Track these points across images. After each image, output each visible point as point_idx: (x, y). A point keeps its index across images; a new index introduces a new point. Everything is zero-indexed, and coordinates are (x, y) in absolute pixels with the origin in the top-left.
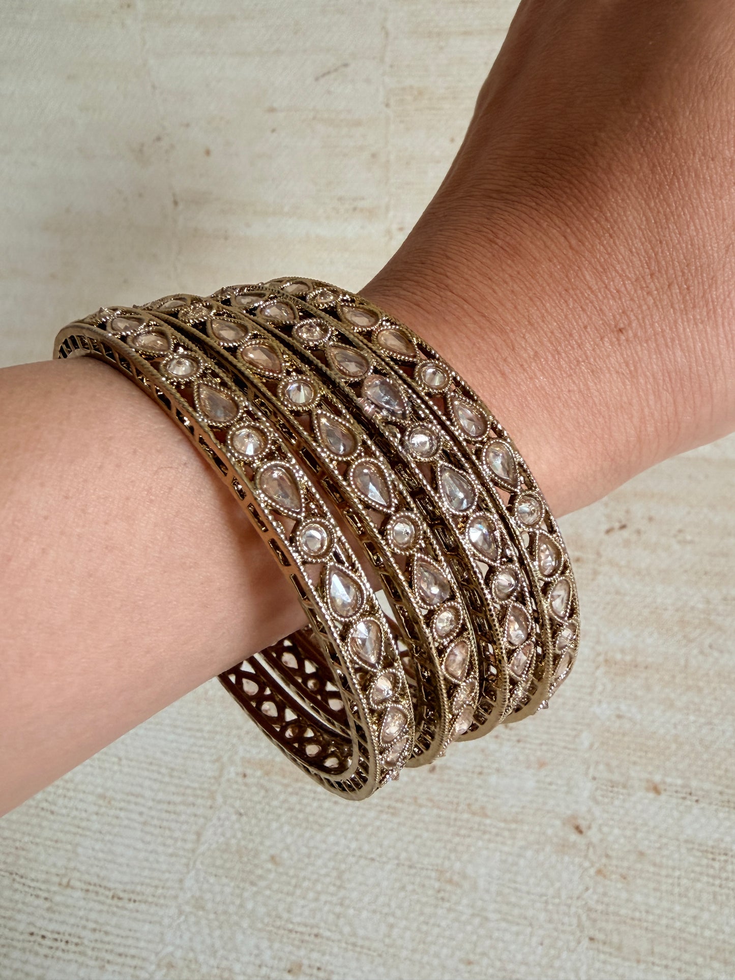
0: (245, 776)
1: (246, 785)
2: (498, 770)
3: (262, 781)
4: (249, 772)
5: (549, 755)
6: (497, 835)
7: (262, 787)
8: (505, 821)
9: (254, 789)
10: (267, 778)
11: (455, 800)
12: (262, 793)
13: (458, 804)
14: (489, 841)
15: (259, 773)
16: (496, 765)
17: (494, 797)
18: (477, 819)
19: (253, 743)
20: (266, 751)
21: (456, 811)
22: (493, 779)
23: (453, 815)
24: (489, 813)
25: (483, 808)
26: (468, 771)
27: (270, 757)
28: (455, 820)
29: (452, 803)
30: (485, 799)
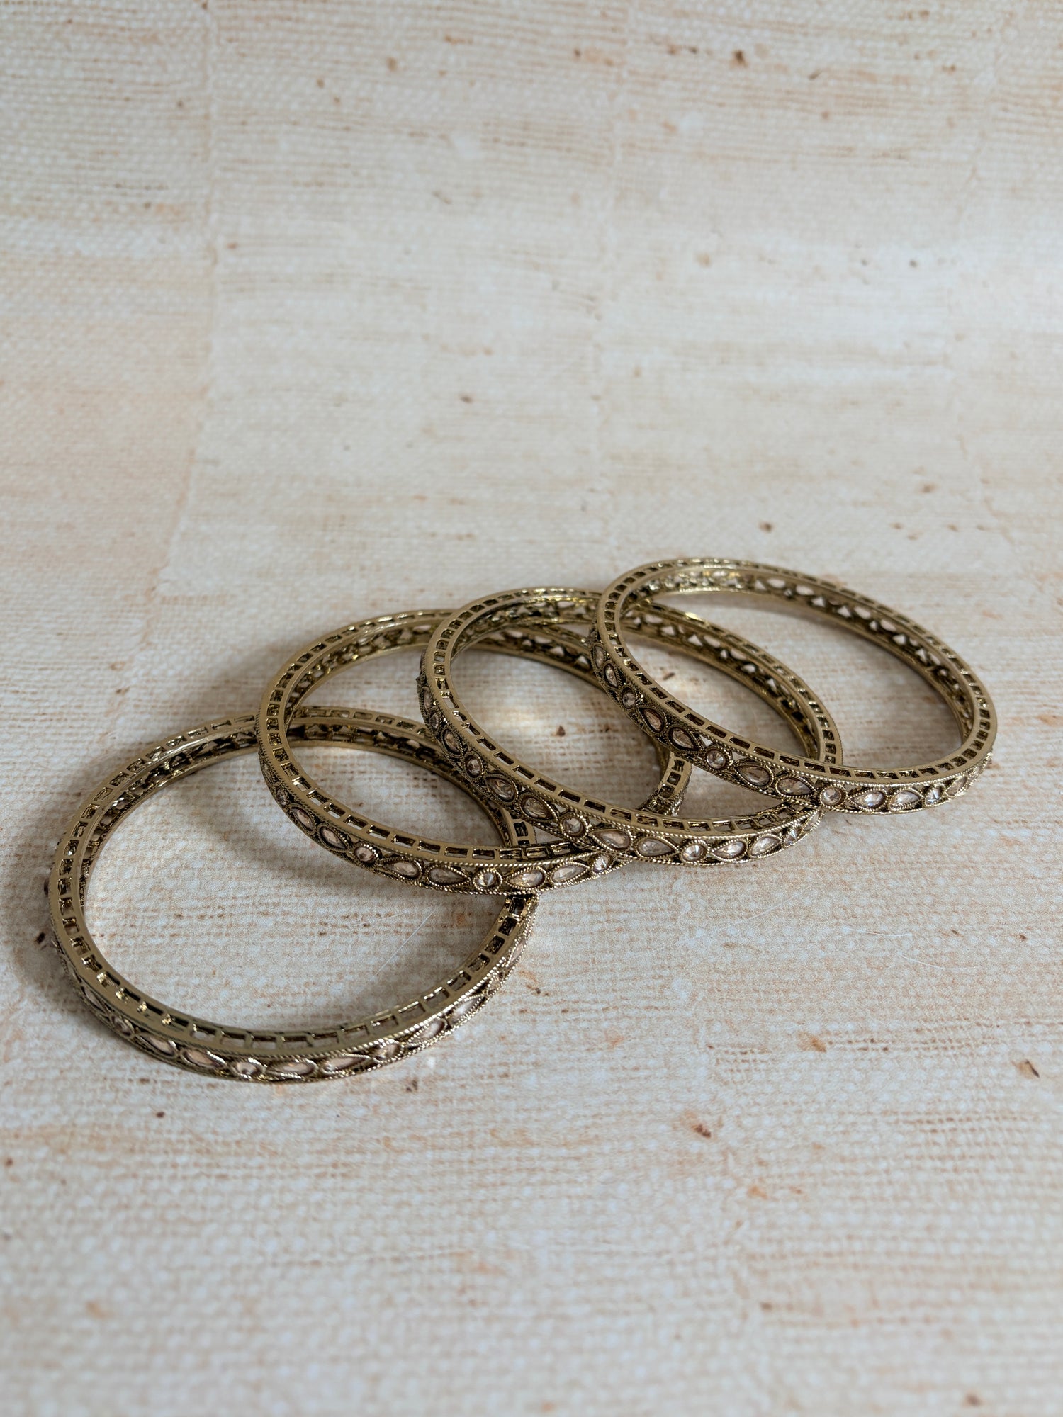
0: (9, 1162)
1: (14, 1179)
2: (536, 1064)
3: (50, 1166)
4: (16, 1154)
5: (624, 1024)
6: (556, 1170)
7: (52, 1176)
8: (566, 1145)
9: (34, 1184)
10: (61, 1158)
11: (465, 1130)
12: (54, 1188)
13: (472, 1133)
14: (544, 1183)
15: (42, 1153)
16: (532, 1058)
17: (539, 1110)
18: (514, 1152)
19: (23, 1099)
20: (57, 1109)
21: (470, 1147)
22: (531, 1081)
23: (466, 1155)
24: (535, 1138)
25: (522, 1132)
26: (482, 1077)
27: (65, 1119)
28: (471, 1162)
29: (459, 1134)
30: (521, 1116)
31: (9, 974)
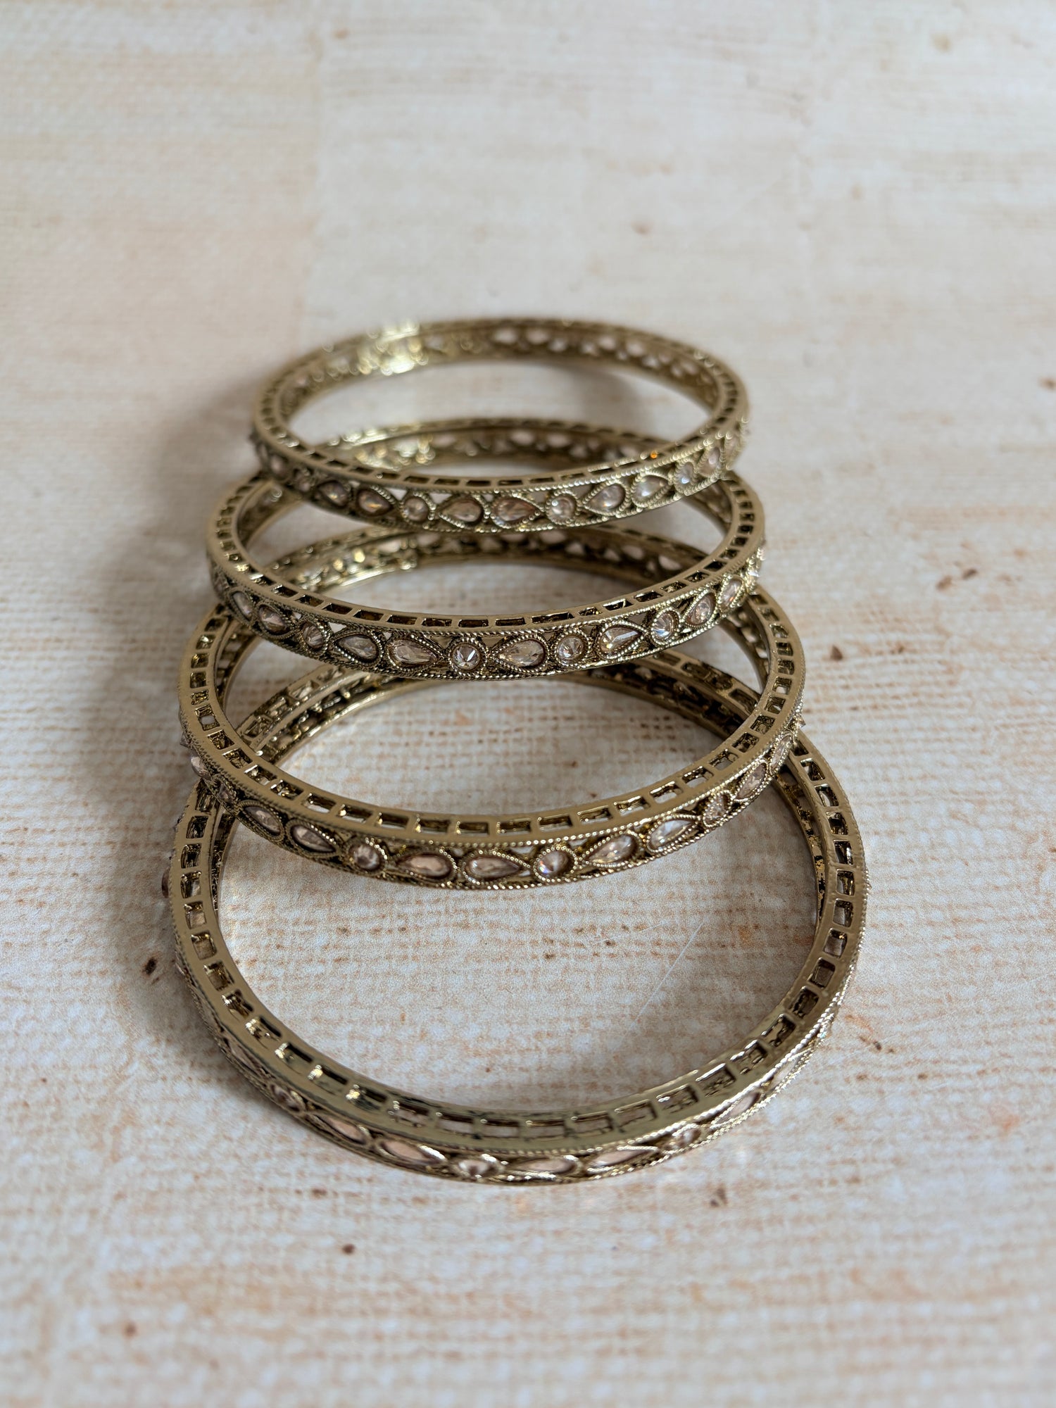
0: (130, 1330)
1: (140, 1358)
2: (897, 1161)
3: (192, 1337)
4: (141, 1316)
5: (1014, 1096)
6: (964, 1341)
7: (197, 1354)
8: (970, 1296)
9: (170, 1369)
10: (207, 1323)
11: (812, 1270)
12: (201, 1374)
13: (823, 1277)
14: (950, 1364)
15: (178, 1313)
16: (888, 1151)
17: (917, 1237)
18: (893, 1310)
19: (143, 1221)
20: (194, 1240)
21: (825, 1300)
22: (895, 1188)
23: (821, 1315)
24: (919, 1284)
25: (898, 1275)
26: (820, 1183)
27: (208, 1257)
28: (831, 1327)
29: (804, 1279)
30: (894, 1248)
31: (110, 1023)
